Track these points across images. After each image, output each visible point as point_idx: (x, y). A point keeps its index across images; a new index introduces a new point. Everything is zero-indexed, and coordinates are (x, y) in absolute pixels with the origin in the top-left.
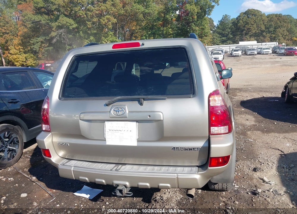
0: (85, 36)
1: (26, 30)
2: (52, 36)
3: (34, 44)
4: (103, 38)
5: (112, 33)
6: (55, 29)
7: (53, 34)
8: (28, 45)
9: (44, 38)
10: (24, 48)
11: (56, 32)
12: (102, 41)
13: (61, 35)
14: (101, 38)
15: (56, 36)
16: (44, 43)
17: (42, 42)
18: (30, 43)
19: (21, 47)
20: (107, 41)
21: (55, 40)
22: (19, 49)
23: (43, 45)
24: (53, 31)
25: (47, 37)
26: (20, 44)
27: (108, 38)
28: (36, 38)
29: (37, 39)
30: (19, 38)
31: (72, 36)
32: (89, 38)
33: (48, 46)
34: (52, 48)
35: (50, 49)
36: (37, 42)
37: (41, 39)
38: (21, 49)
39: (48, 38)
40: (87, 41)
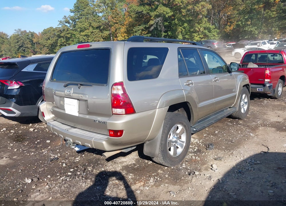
0: (179, 23)
1: (130, 20)
2: (150, 24)
3: (136, 32)
4: (196, 24)
5: (206, 19)
6: (153, 18)
7: (151, 22)
8: (132, 33)
9: (144, 26)
10: (128, 35)
11: (154, 20)
12: (195, 27)
13: (158, 23)
14: (195, 24)
15: (154, 24)
16: (144, 31)
17: (142, 30)
18: (133, 31)
19: (126, 35)
20: (200, 28)
21: (152, 28)
22: (125, 36)
23: (143, 32)
24: (152, 20)
25: (146, 25)
26: (125, 32)
27: (202, 24)
28: (138, 26)
29: (139, 28)
30: (125, 26)
31: (168, 23)
32: (183, 24)
33: (147, 34)
34: (150, 35)
35: (148, 36)
36: (138, 30)
37: (142, 27)
38: (126, 36)
39: (148, 26)
40: (181, 28)
